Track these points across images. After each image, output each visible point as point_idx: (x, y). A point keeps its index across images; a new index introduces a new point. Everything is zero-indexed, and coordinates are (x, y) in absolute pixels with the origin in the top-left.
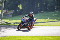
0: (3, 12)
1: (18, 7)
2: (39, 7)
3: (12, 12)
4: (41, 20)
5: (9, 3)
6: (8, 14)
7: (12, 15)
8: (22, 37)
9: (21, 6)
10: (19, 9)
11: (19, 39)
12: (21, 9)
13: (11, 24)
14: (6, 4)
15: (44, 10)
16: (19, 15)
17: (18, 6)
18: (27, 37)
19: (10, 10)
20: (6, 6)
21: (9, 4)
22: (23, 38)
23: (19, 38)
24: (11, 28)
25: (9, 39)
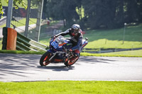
0: (41, 24)
1: (76, 12)
2: (125, 13)
4: (131, 42)
5: (54, 3)
6: (53, 29)
7: (61, 31)
8: (86, 82)
9: (83, 10)
10: (78, 16)
11: (77, 88)
12: (83, 16)
14: (47, 5)
15: (137, 20)
17: (77, 10)
18: (96, 82)
19: (57, 19)
20: (48, 10)
21: (55, 5)
22: (88, 85)
23: (79, 86)
25: (53, 87)
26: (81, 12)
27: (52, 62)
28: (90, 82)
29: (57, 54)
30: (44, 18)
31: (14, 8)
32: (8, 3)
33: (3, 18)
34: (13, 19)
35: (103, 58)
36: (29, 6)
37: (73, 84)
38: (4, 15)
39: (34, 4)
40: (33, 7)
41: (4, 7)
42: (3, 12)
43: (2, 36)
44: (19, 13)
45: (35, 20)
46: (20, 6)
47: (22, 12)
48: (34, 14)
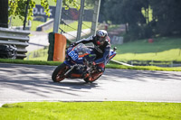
0: (97, 29)
1: (141, 14)
3: (122, 27)
5: (114, 3)
6: (112, 35)
7: (121, 38)
8: (153, 104)
9: (150, 12)
10: (144, 19)
11: (142, 111)
12: (151, 19)
13: (119, 66)
14: (105, 4)
16: (142, 38)
17: (143, 11)
18: (167, 104)
19: (117, 23)
20: (106, 11)
21: (115, 5)
23: (144, 108)
24: (120, 77)
25: (111, 109)
26: (149, 14)
27: (68, 77)
28: (158, 104)
29: (76, 67)
30: (100, 21)
31: (63, 9)
32: (57, 2)
33: (49, 20)
34: (62, 23)
35: (176, 73)
36: (82, 6)
37: (136, 106)
38: (51, 17)
39: (88, 3)
40: (87, 8)
41: (50, 7)
42: (50, 14)
43: (48, 44)
44: (69, 15)
45: (90, 24)
46: (71, 6)
47: (73, 13)
48: (88, 16)
